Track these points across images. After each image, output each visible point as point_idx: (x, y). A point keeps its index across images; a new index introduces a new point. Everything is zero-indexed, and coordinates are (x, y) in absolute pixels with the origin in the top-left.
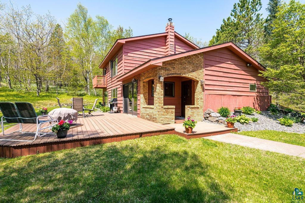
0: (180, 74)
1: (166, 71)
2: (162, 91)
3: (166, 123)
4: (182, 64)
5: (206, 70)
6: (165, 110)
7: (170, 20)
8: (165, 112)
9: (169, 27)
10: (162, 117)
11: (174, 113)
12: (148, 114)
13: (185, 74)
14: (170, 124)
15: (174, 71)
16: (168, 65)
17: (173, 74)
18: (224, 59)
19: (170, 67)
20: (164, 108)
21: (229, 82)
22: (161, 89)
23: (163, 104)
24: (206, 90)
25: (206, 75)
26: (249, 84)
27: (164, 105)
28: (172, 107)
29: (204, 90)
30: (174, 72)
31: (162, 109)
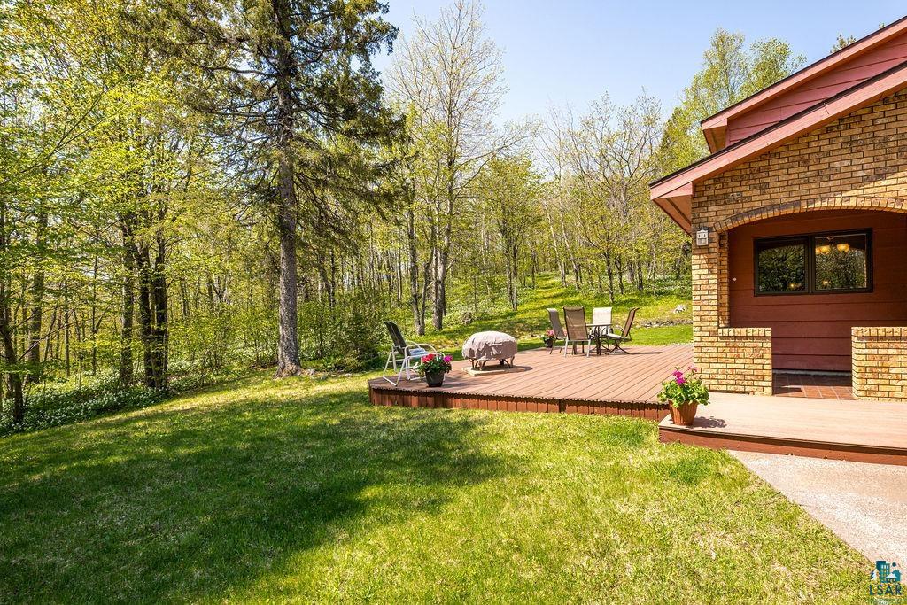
0: (798, 203)
1: (729, 206)
2: (710, 276)
3: (730, 388)
4: (805, 162)
6: (724, 344)
8: (727, 350)
11: (770, 356)
13: (822, 199)
14: (748, 393)
15: (767, 196)
16: (738, 184)
17: (759, 210)
19: (744, 189)
20: (722, 337)
22: (706, 271)
23: (715, 324)
27: (722, 324)
28: (756, 333)
30: (765, 204)
31: (711, 339)
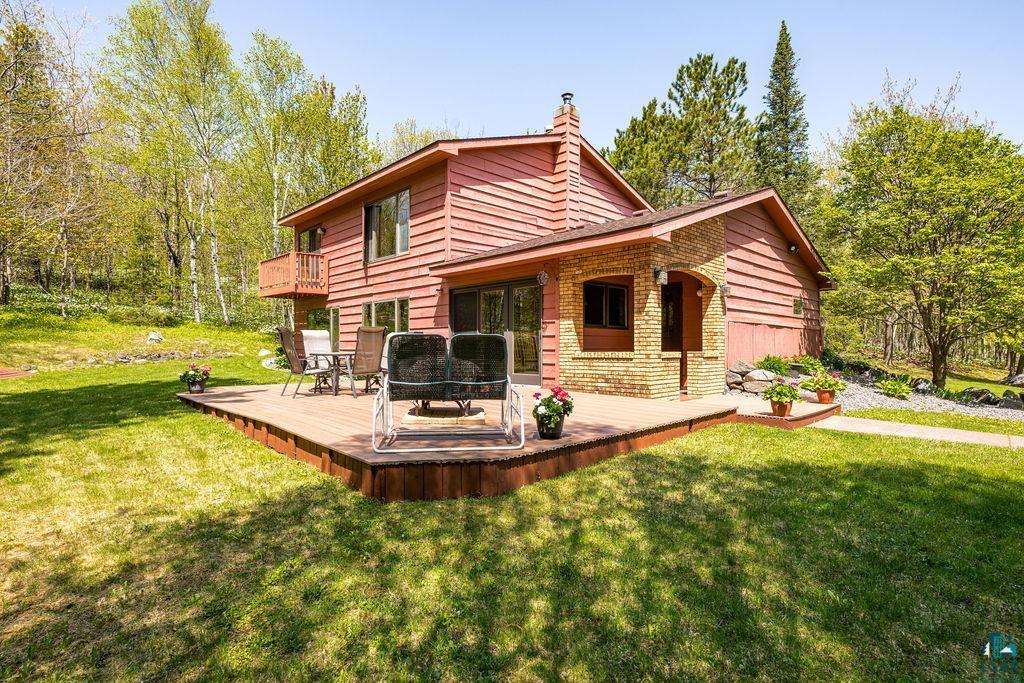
0: (688, 266)
5: (728, 257)
6: (664, 365)
7: (567, 97)
8: (664, 369)
9: (566, 119)
10: (658, 382)
11: (678, 372)
12: (602, 376)
13: (696, 266)
15: (679, 256)
17: (677, 265)
18: (755, 230)
20: (663, 359)
21: (764, 291)
22: (657, 305)
23: (660, 348)
24: (730, 310)
25: (729, 270)
26: (792, 298)
27: (663, 350)
28: (676, 356)
29: (725, 310)
30: (678, 261)
31: (658, 360)
